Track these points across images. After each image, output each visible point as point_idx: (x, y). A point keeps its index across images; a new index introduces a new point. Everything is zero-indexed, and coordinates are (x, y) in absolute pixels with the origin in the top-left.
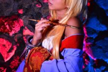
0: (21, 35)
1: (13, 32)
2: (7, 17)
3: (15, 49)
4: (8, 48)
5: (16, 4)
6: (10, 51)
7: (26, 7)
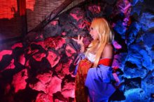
0: (62, 50)
1: (58, 48)
2: (54, 37)
3: (59, 58)
4: (55, 57)
5: (60, 28)
6: (56, 60)
7: (68, 30)
